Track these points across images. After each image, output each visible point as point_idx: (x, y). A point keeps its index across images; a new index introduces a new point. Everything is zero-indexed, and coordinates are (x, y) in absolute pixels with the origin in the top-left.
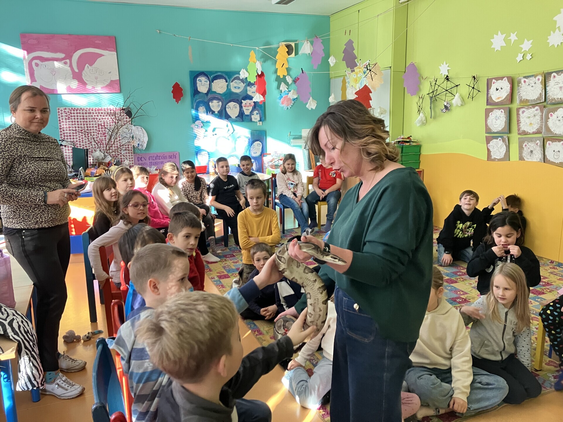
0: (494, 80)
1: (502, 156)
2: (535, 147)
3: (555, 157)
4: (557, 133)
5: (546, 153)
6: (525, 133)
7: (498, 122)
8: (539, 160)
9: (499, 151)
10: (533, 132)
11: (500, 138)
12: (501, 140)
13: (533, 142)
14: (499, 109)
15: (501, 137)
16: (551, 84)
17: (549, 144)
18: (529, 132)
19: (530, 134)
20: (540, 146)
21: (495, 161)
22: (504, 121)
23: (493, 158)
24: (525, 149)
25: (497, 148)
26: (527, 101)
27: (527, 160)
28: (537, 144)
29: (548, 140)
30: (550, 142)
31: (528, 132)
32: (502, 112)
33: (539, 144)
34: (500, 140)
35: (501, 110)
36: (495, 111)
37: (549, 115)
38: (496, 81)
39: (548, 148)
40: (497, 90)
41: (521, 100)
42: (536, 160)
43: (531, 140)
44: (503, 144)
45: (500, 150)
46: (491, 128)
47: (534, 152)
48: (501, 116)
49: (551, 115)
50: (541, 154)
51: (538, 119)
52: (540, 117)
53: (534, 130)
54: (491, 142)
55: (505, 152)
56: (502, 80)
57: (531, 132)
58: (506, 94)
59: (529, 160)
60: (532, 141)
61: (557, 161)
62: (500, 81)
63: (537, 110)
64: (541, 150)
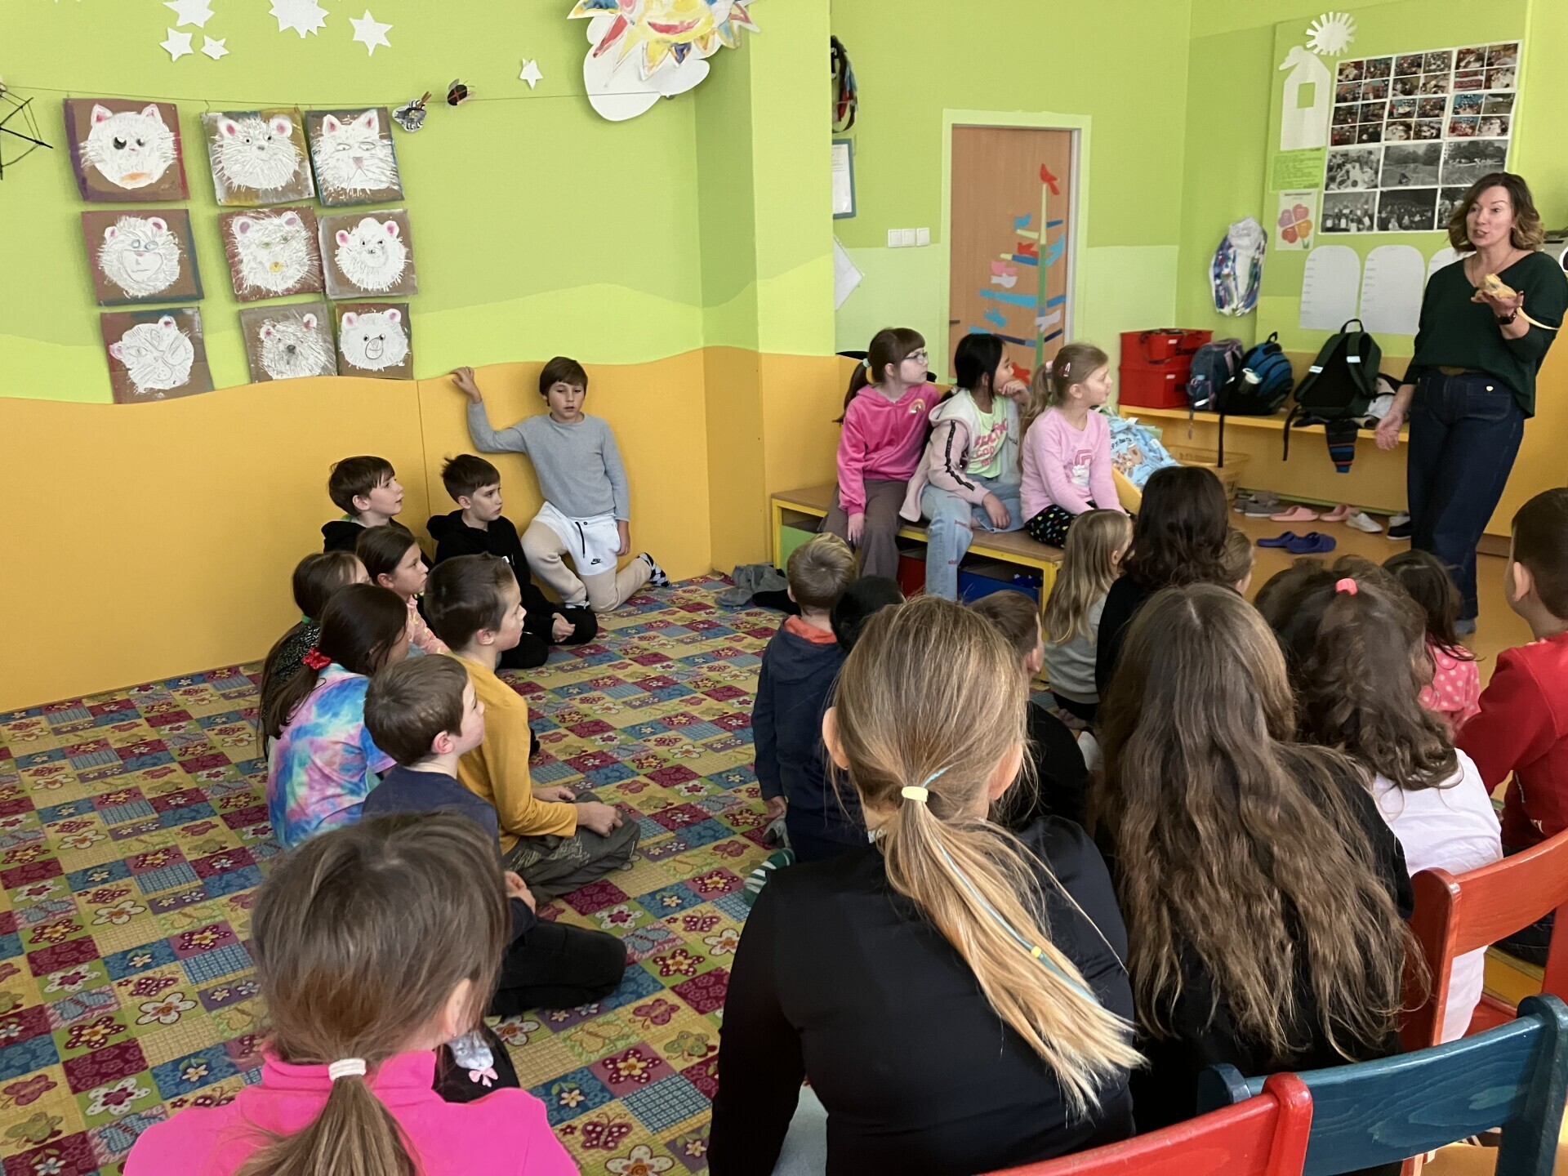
0: (98, 109)
1: (182, 376)
2: (300, 335)
3: (371, 354)
4: (370, 288)
5: (343, 348)
6: (259, 293)
7: (148, 260)
8: (318, 371)
9: (165, 363)
10: (288, 290)
11: (166, 318)
12: (174, 324)
13: (292, 321)
14: (145, 215)
15: (170, 312)
16: (327, 144)
17: (350, 321)
18: (274, 289)
19: (276, 295)
20: (319, 329)
21: (156, 399)
22: (176, 257)
23: (141, 389)
24: (268, 343)
25: (156, 354)
26: (250, 192)
27: (279, 377)
28: (307, 325)
29: (347, 309)
30: (352, 315)
31: (269, 291)
32: (158, 226)
33: (314, 324)
34: (167, 323)
35: (152, 220)
36: (126, 223)
37: (338, 238)
38: (108, 113)
39: (347, 332)
40: (119, 145)
41: (229, 188)
42: (308, 374)
43: (284, 315)
44: (182, 336)
45: (170, 361)
46: (121, 284)
47: (298, 350)
48: (160, 241)
49: (342, 236)
50: (327, 351)
51: (298, 251)
52: (304, 242)
53: (290, 284)
54: (125, 336)
55: (190, 363)
56: (140, 112)
57: (280, 288)
58: (165, 166)
59: (285, 377)
60: (286, 318)
61: (375, 367)
62: (131, 115)
63: (290, 222)
64: (325, 341)
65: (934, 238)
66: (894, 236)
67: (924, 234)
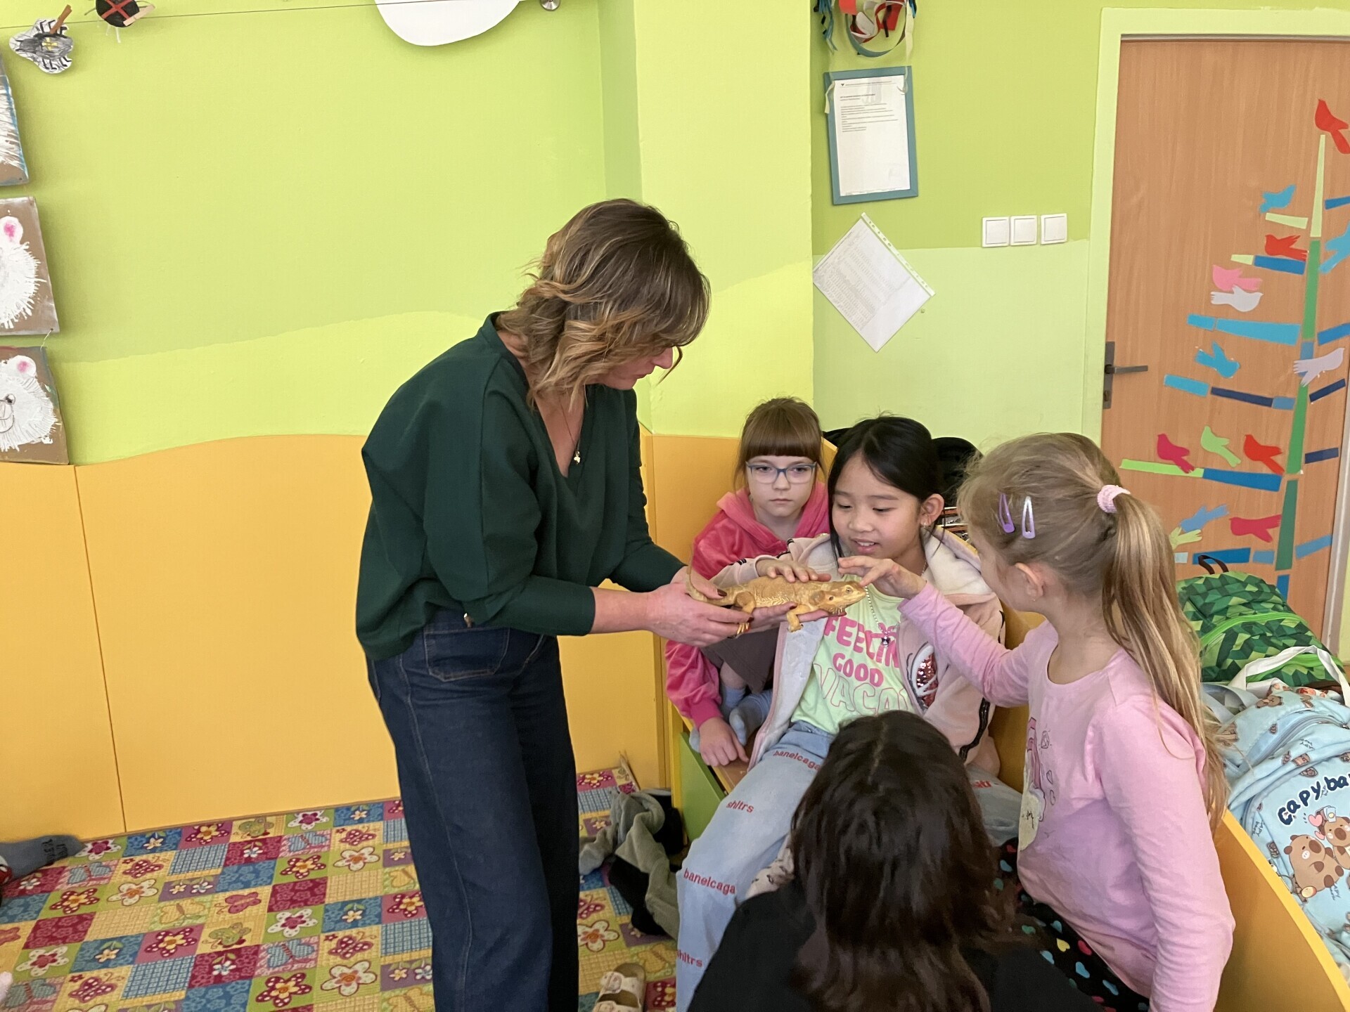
61: (4, 444)
65: (1078, 230)
66: (994, 228)
67: (1055, 225)
